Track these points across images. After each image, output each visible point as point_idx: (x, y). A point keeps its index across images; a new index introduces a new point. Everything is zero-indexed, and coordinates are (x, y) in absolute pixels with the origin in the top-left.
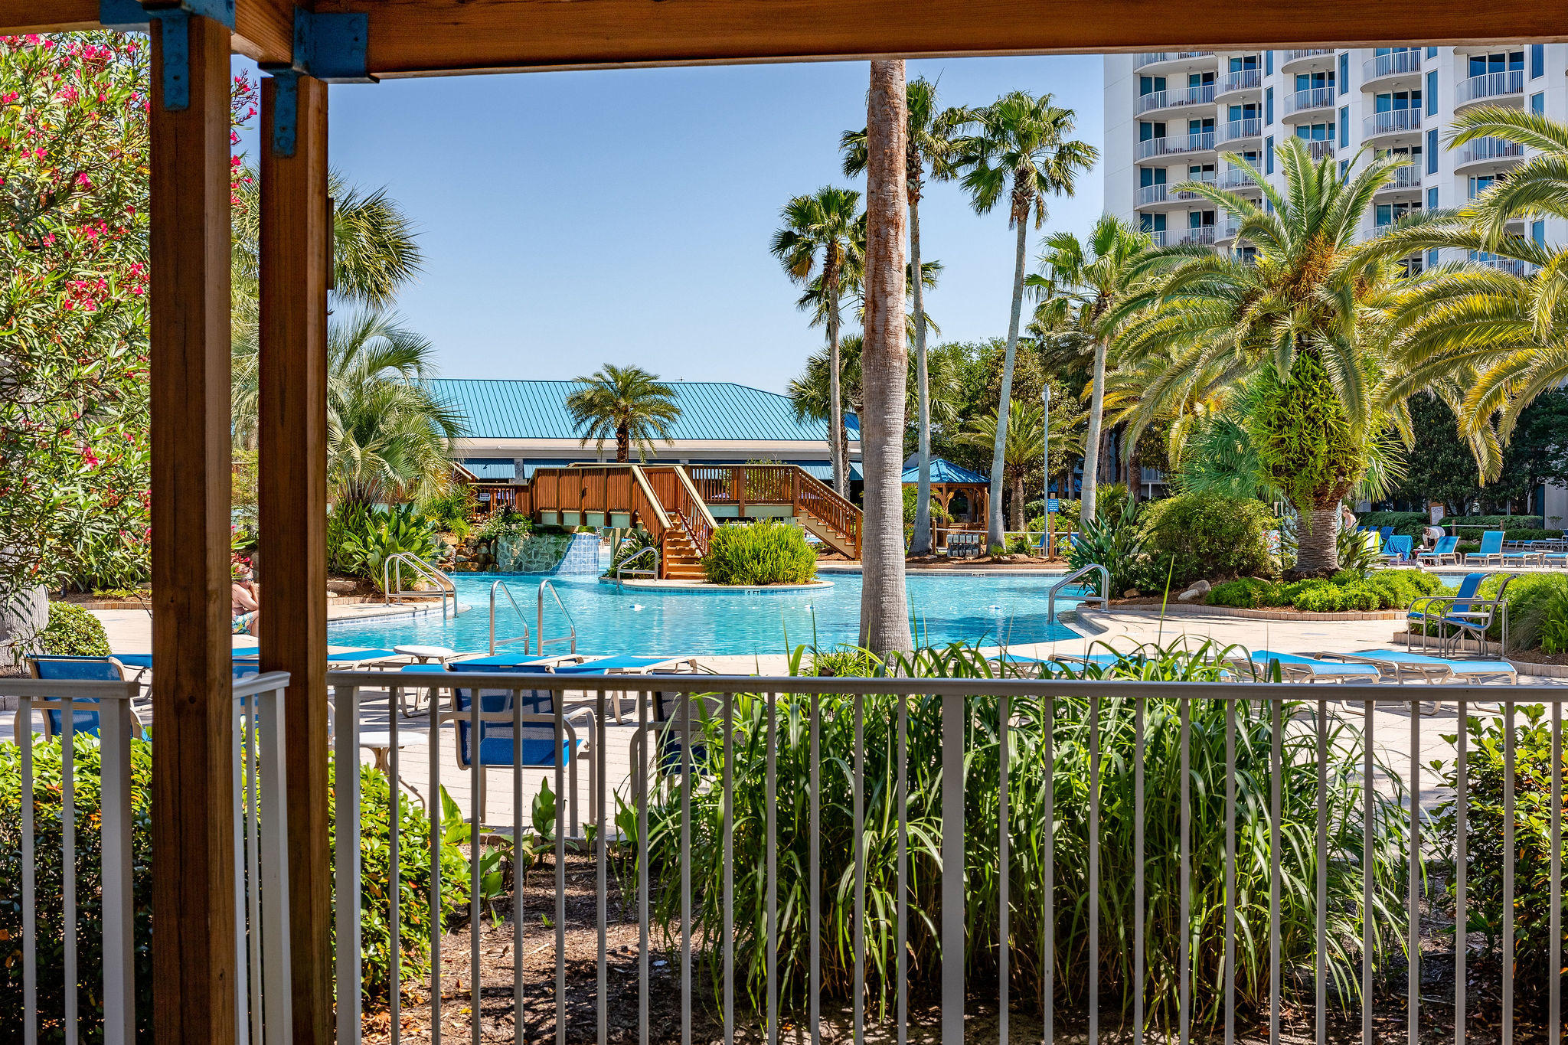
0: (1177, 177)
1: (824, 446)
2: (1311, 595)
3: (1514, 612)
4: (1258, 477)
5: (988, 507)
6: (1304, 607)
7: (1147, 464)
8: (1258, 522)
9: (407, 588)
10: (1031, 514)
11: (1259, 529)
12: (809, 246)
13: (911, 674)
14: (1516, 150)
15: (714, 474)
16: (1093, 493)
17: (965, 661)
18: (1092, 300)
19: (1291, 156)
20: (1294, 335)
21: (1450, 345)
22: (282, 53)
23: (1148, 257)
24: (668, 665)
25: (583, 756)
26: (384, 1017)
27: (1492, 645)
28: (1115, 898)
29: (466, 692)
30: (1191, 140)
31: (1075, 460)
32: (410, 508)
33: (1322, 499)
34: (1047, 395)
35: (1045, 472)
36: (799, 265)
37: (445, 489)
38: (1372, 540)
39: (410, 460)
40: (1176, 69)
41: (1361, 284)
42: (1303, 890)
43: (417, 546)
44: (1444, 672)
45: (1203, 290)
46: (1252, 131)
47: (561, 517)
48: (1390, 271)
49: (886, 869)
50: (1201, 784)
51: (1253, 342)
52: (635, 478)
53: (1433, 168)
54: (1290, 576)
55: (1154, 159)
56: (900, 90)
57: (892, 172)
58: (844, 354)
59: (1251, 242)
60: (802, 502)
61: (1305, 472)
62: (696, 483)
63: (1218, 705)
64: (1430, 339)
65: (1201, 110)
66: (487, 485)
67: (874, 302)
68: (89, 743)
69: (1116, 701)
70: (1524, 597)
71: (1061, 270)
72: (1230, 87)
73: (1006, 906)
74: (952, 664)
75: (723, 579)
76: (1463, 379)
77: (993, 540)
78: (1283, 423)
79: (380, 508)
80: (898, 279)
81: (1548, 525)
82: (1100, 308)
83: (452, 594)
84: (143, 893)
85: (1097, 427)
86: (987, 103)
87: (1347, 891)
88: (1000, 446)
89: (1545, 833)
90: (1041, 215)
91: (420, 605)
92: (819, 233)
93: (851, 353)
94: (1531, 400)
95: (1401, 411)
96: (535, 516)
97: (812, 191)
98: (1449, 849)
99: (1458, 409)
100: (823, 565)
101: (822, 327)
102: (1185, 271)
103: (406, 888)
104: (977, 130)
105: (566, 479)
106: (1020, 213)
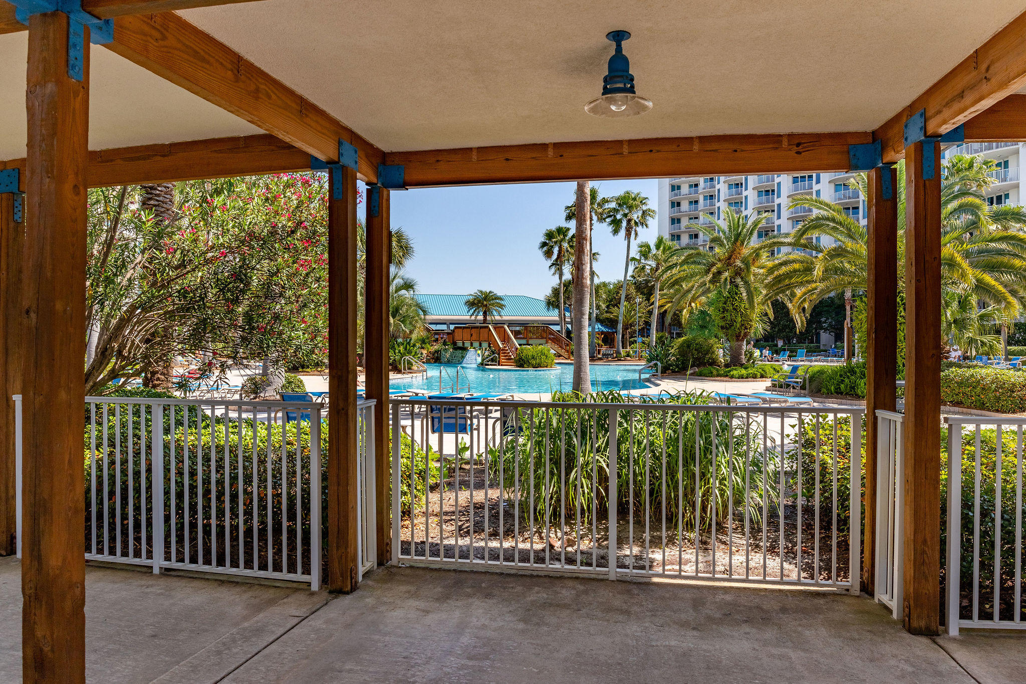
0: (685, 222)
1: (557, 318)
2: (735, 373)
3: (812, 379)
4: (715, 330)
5: (616, 340)
6: (732, 377)
7: (674, 325)
8: (715, 346)
9: (409, 369)
10: (632, 343)
11: (715, 349)
12: (552, 247)
13: (595, 401)
14: (810, 210)
15: (518, 328)
16: (654, 335)
17: (615, 397)
18: (654, 266)
19: (728, 214)
20: (729, 278)
21: (787, 282)
22: (374, 180)
23: (675, 251)
24: (504, 397)
25: (475, 429)
26: (407, 522)
27: (803, 391)
28: (670, 483)
29: (434, 407)
30: (690, 208)
31: (648, 324)
32: (411, 340)
33: (739, 338)
34: (638, 300)
35: (637, 328)
36: (548, 254)
37: (423, 334)
38: (757, 353)
39: (411, 323)
40: (685, 182)
41: (754, 260)
42: (739, 480)
43: (413, 354)
44: (786, 401)
45: (694, 263)
46: (712, 205)
47: (463, 343)
48: (764, 255)
49: (587, 471)
50: (702, 442)
51: (713, 281)
52: (490, 330)
53: (779, 217)
54: (727, 366)
55: (676, 215)
56: (587, 191)
57: (585, 221)
58: (565, 285)
59: (713, 245)
60: (550, 339)
61: (732, 328)
62: (512, 331)
63: (708, 413)
64: (779, 279)
65: (693, 197)
66: (437, 332)
67: (578, 267)
68: (304, 424)
69: (671, 412)
70: (815, 374)
71: (644, 255)
72: (704, 189)
73: (632, 486)
74: (610, 397)
75: (521, 366)
76: (791, 294)
77: (618, 352)
78: (725, 310)
79: (400, 340)
80: (587, 259)
81: (822, 348)
82: (657, 269)
83: (425, 371)
84: (324, 477)
85: (656, 312)
86: (617, 194)
87: (755, 481)
88: (621, 318)
89: (830, 461)
90: (636, 234)
91: (414, 375)
92: (556, 242)
93: (567, 285)
94: (818, 302)
95: (768, 306)
96: (454, 343)
97: (553, 228)
98: (792, 466)
99: (790, 305)
100: (557, 361)
101: (557, 276)
102: (689, 255)
103: (415, 476)
104: (613, 205)
105: (465, 330)
106: (628, 235)
